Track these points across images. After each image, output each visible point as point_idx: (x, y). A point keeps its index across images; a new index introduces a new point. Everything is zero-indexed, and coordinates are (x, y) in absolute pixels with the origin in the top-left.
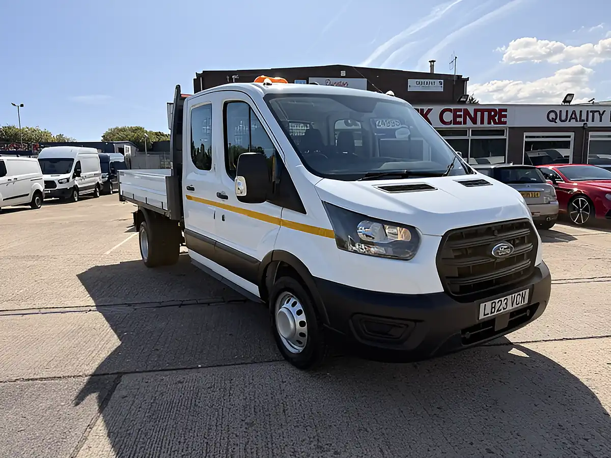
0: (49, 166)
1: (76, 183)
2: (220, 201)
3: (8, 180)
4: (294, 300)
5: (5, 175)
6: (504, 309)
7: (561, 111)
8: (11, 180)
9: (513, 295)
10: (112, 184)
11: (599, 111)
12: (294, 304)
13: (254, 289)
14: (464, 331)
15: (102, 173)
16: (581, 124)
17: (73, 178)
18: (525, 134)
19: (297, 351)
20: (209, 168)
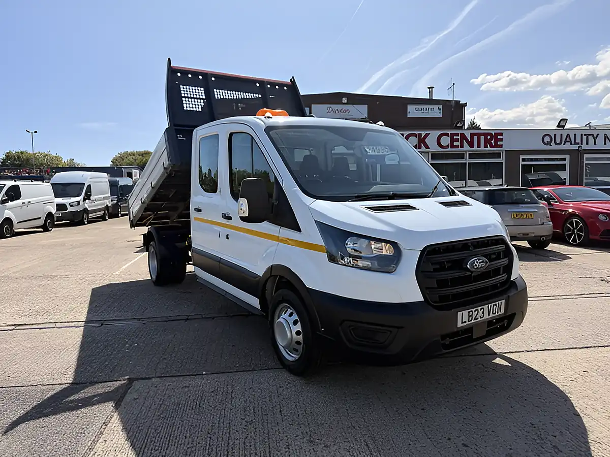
0: (61, 190)
1: (86, 206)
2: (225, 221)
3: (23, 203)
4: (291, 311)
5: (19, 199)
6: (481, 317)
7: (555, 135)
8: (24, 203)
9: (490, 305)
10: (120, 206)
11: (593, 135)
12: (291, 315)
13: (254, 302)
14: (444, 337)
15: (111, 196)
16: (575, 147)
17: (83, 201)
18: (522, 157)
19: (293, 359)
20: (215, 191)
